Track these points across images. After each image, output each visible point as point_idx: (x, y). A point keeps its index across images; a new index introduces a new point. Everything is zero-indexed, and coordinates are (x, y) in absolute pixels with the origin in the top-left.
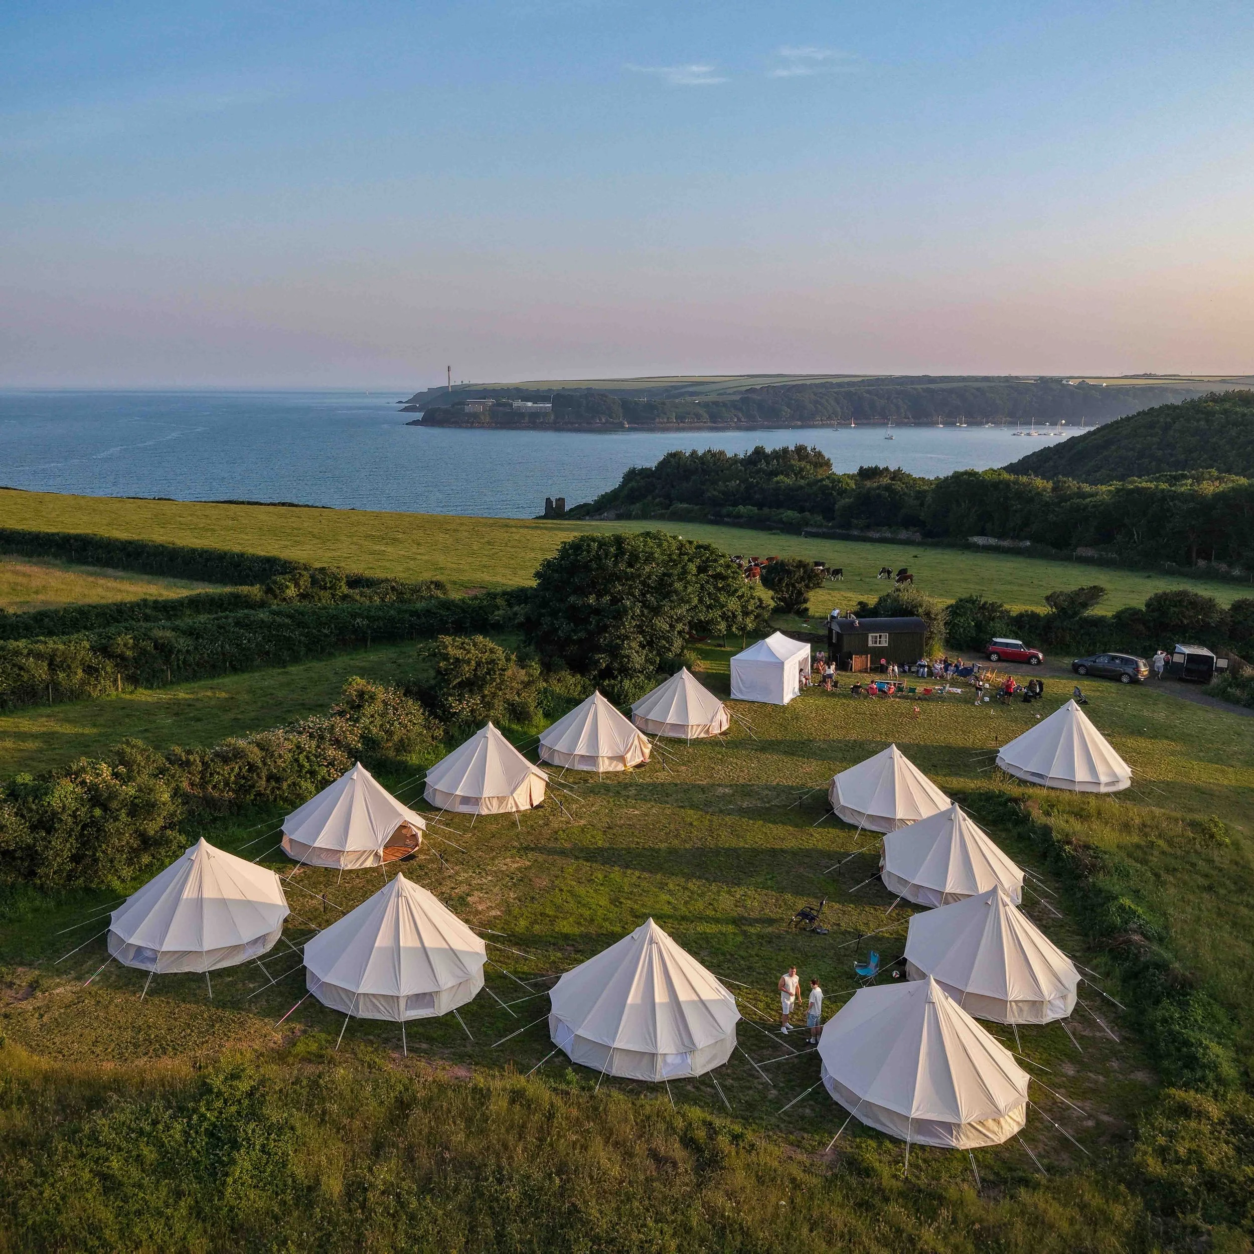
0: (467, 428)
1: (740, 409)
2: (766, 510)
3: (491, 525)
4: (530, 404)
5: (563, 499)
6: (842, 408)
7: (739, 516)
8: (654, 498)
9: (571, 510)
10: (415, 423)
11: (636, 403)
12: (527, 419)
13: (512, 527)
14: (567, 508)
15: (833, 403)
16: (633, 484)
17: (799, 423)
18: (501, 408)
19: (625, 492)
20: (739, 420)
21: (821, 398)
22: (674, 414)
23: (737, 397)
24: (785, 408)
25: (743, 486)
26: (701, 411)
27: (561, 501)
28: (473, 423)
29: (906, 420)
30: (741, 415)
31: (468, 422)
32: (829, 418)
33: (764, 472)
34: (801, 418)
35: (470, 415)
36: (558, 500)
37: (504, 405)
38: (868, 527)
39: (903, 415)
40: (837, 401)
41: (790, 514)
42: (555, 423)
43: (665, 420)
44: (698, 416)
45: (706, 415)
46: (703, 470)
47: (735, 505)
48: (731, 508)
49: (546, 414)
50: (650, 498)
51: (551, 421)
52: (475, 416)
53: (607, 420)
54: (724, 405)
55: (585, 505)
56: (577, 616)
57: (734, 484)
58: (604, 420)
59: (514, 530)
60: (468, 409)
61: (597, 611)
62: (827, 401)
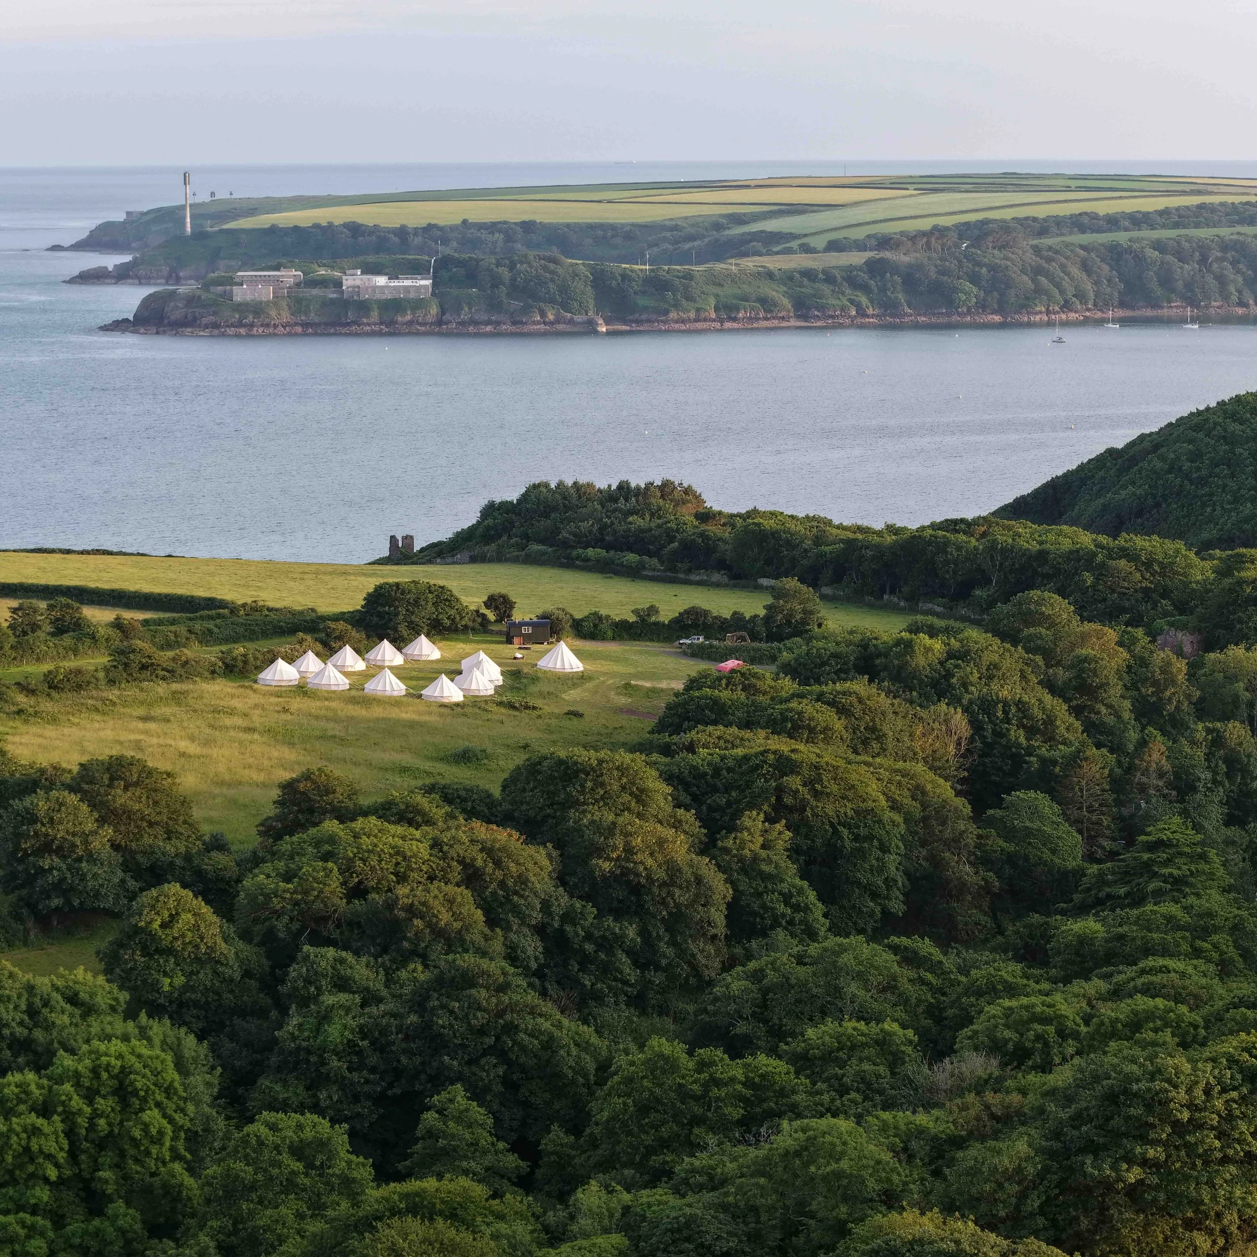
0: (238, 336)
1: (865, 288)
2: (612, 553)
3: (331, 573)
4: (381, 281)
5: (412, 537)
6: (1097, 283)
7: (587, 560)
8: (510, 537)
9: (422, 550)
10: (119, 326)
11: (625, 276)
12: (375, 315)
13: (350, 574)
14: (417, 548)
15: (1075, 271)
16: (490, 521)
17: (997, 318)
18: (315, 291)
19: (480, 530)
20: (861, 313)
21: (1049, 260)
22: (712, 302)
23: (857, 258)
24: (968, 285)
25: (596, 527)
26: (775, 292)
27: (409, 539)
28: (252, 325)
29: (1240, 311)
30: (864, 300)
31: (240, 325)
32: (1066, 306)
33: (620, 510)
34: (1001, 310)
35: (242, 308)
36: (405, 538)
37: (323, 283)
38: (689, 571)
39: (1235, 298)
40: (1086, 267)
41: (631, 558)
42: (440, 323)
43: (692, 315)
44: (767, 304)
45: (786, 302)
46: (565, 506)
47: (586, 547)
48: (580, 551)
49: (418, 304)
50: (504, 538)
51: (429, 319)
52: (257, 309)
53: (557, 315)
54: (829, 278)
55: (440, 543)
56: (380, 615)
57: (585, 526)
58: (551, 317)
59: (352, 578)
60: (240, 294)
61: (388, 613)
62: (1063, 267)
